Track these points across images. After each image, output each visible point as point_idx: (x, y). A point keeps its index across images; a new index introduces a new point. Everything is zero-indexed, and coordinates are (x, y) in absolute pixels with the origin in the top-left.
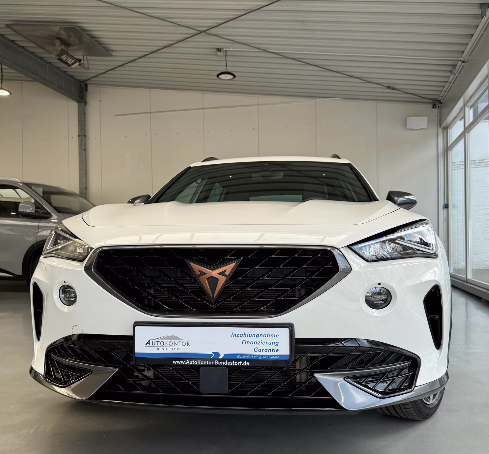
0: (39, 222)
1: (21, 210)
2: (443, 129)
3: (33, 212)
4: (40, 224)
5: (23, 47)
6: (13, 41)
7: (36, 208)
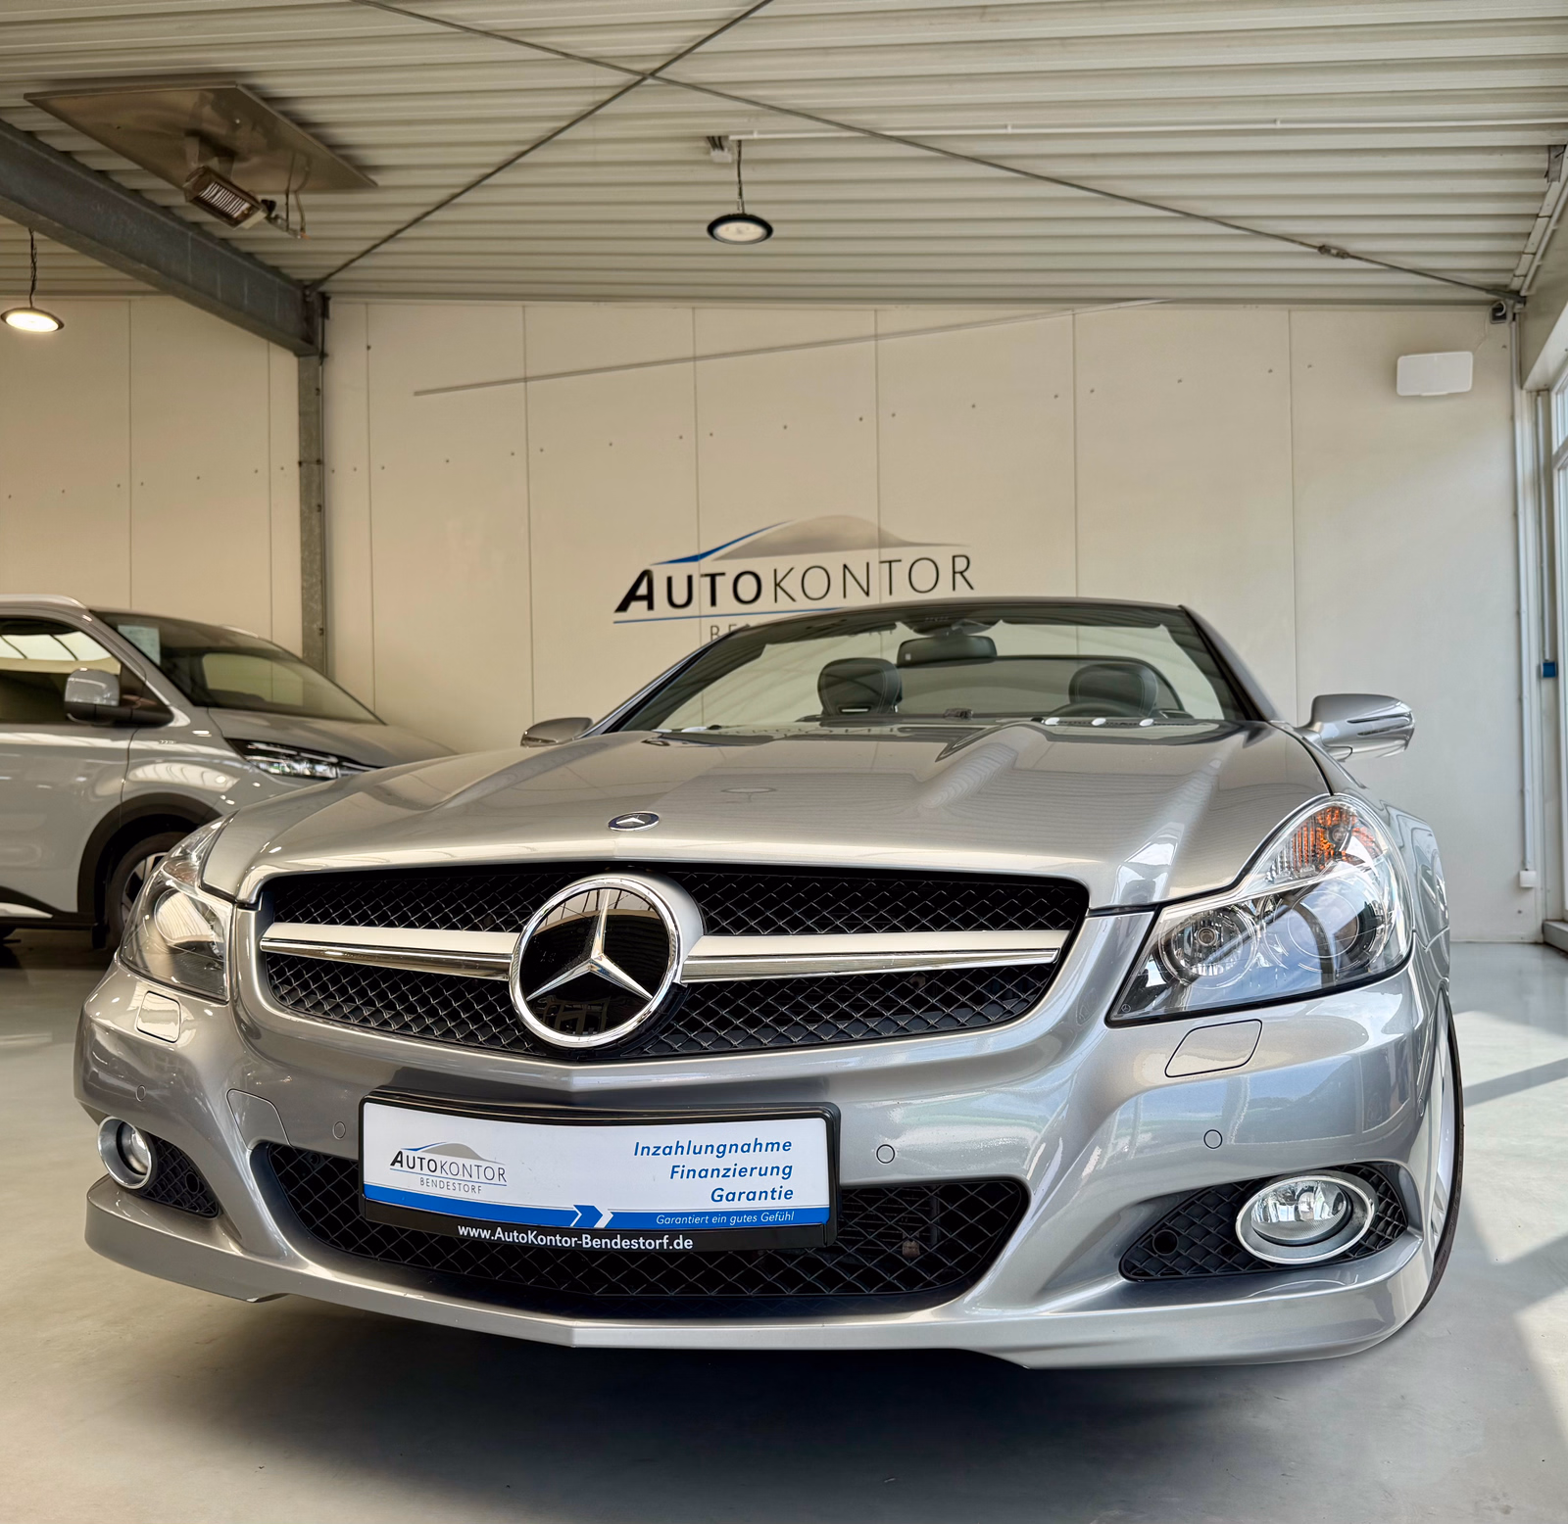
0: (130, 735)
1: (72, 696)
2: (1534, 394)
3: (114, 703)
4: (136, 745)
5: (103, 174)
6: (67, 155)
7: (124, 690)
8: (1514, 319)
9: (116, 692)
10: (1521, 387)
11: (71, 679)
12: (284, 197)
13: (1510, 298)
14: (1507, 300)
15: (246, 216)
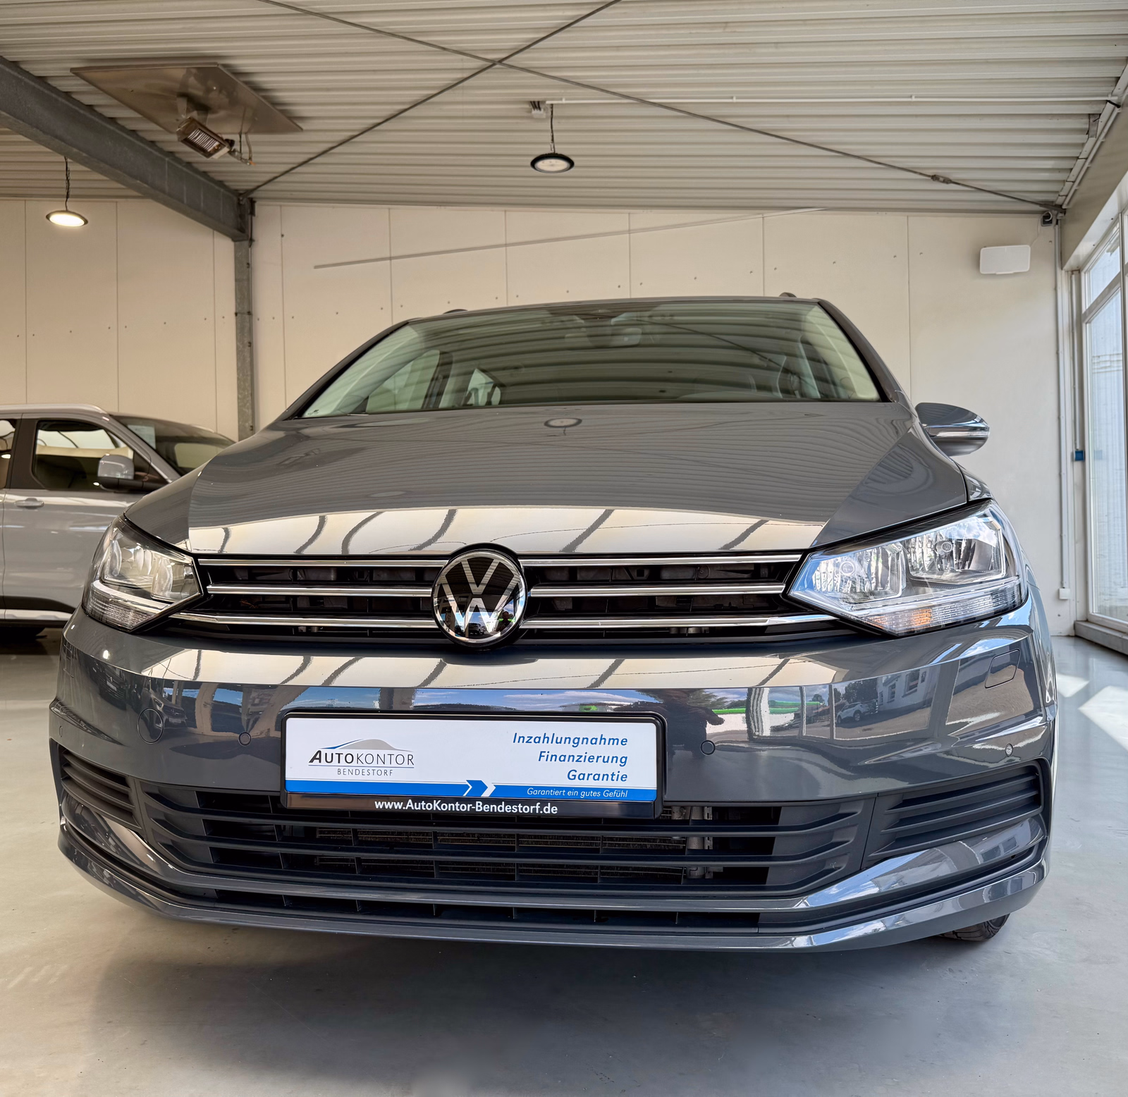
8: (1057, 223)
9: (132, 469)
10: (1062, 269)
11: (101, 461)
12: (238, 136)
13: (1055, 210)
14: (1053, 211)
15: (216, 151)
